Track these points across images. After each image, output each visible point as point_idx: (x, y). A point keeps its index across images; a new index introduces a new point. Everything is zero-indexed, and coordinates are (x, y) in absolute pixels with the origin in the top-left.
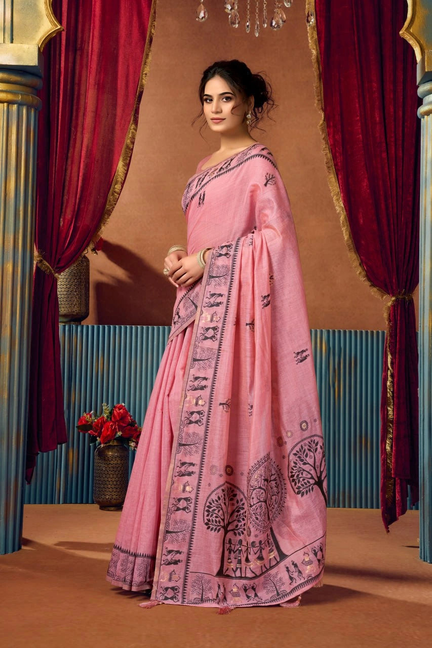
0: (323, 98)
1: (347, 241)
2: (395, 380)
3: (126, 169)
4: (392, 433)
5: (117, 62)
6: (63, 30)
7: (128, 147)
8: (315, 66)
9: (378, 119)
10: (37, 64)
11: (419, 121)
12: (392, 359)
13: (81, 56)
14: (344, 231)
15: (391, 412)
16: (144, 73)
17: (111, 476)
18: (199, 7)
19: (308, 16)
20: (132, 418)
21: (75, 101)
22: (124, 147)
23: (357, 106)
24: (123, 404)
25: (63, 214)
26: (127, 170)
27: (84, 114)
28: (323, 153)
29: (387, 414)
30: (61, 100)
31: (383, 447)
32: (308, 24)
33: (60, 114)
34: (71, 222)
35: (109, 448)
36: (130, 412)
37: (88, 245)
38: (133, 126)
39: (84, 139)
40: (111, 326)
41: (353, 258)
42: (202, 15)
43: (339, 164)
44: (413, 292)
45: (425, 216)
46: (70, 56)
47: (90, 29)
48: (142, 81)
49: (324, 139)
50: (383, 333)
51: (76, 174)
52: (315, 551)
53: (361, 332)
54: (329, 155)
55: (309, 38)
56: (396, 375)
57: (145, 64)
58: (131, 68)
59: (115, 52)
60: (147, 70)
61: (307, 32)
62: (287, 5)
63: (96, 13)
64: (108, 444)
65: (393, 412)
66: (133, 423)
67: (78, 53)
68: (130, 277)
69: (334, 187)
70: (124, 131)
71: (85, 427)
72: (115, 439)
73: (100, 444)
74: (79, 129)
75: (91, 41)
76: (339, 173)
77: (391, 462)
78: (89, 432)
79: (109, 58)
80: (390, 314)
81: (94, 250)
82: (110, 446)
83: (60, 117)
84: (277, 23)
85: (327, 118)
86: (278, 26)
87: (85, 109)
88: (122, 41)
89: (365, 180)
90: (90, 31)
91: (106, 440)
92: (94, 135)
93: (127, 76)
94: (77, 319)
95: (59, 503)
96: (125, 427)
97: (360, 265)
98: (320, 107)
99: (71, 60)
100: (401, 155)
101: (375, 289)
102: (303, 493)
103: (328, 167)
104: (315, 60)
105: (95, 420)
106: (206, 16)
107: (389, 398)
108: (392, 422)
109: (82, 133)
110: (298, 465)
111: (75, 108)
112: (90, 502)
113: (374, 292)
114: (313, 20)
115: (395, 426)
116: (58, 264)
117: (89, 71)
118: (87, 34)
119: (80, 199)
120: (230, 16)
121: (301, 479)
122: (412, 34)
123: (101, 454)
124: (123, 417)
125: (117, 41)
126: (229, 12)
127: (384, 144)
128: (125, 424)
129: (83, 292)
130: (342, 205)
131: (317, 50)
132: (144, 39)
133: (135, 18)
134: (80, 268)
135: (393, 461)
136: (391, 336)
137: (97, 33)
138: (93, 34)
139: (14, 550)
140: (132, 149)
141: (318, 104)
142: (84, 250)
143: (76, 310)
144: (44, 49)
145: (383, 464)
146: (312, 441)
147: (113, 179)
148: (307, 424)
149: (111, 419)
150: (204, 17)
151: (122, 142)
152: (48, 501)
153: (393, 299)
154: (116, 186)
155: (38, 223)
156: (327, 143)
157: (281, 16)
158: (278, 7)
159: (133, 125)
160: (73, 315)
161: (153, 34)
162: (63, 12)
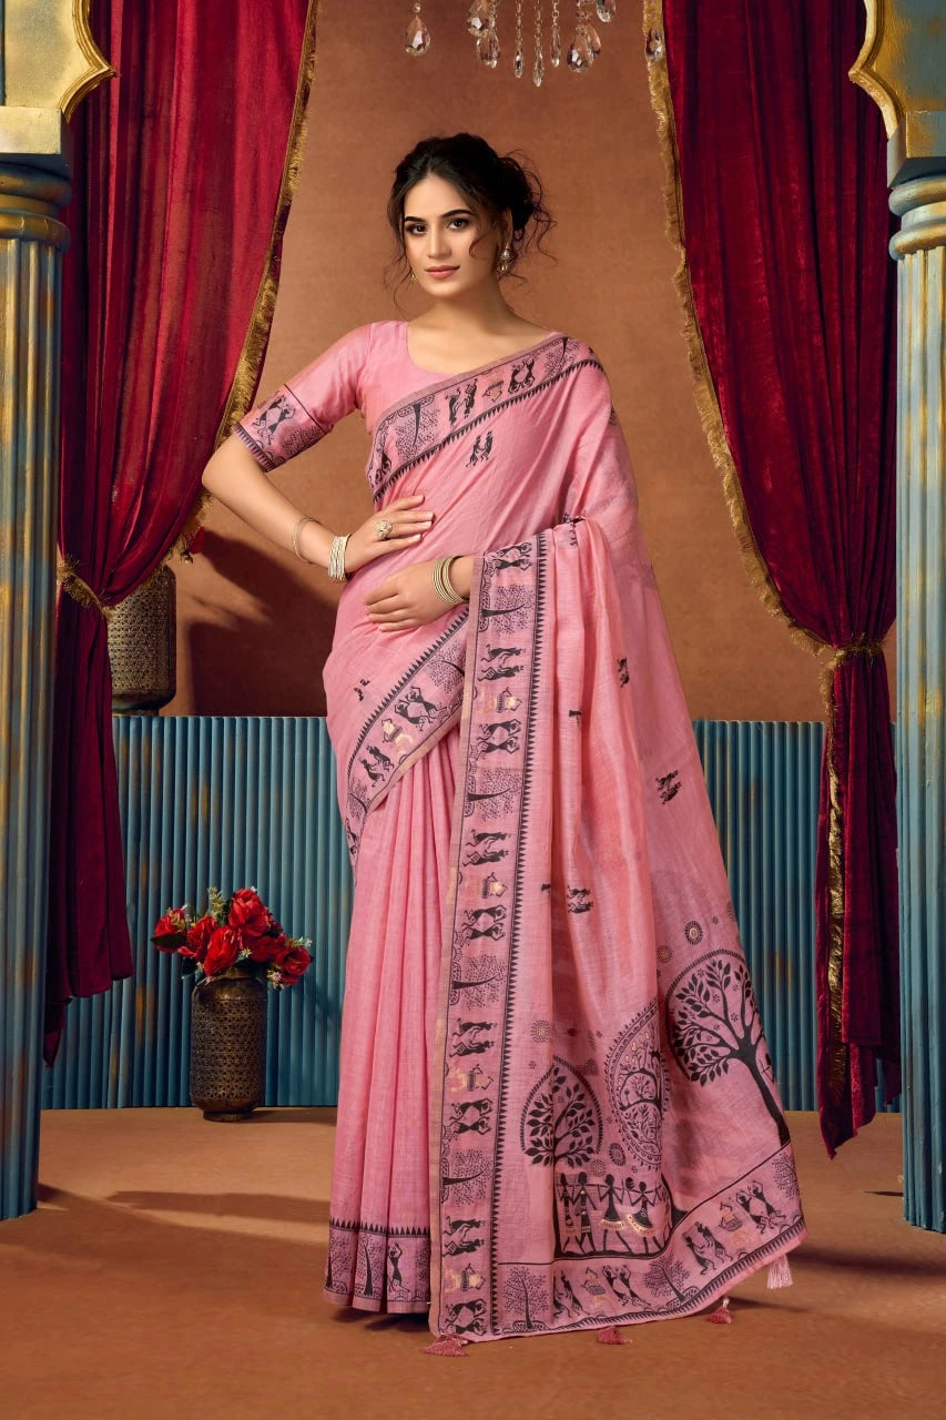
0: (682, 218)
1: (739, 528)
2: (847, 830)
3: (255, 376)
4: (842, 946)
5: (232, 141)
6: (115, 75)
7: (258, 328)
8: (666, 147)
9: (802, 262)
10: (59, 152)
11: (893, 265)
12: (838, 785)
13: (155, 130)
14: (732, 508)
15: (837, 901)
16: (293, 166)
17: (229, 1045)
18: (412, 24)
19: (650, 40)
20: (272, 918)
21: (142, 230)
22: (251, 328)
23: (757, 233)
24: (253, 889)
25: (118, 476)
26: (258, 380)
27: (162, 259)
28: (685, 337)
29: (830, 905)
30: (111, 227)
31: (822, 976)
32: (649, 59)
33: (109, 258)
34: (137, 495)
35: (223, 984)
36: (267, 905)
37: (173, 543)
38: (269, 283)
39: (163, 313)
40: (225, 718)
41: (750, 567)
42: (418, 40)
43: (720, 361)
44: (882, 638)
45: (909, 474)
46: (130, 132)
47: (173, 72)
48: (287, 185)
49: (685, 306)
50: (819, 727)
51: (146, 389)
52: (743, 1198)
53: (771, 726)
54: (698, 343)
55: (652, 87)
56: (848, 819)
57: (294, 145)
58: (264, 156)
59: (228, 121)
60: (298, 159)
61: (647, 73)
62: (605, 17)
63: (185, 35)
64: (220, 978)
65: (843, 901)
66: (274, 931)
67: (148, 124)
68: (264, 611)
69: (709, 413)
70: (250, 292)
71: (170, 940)
72: (237, 965)
73: (203, 976)
74: (152, 290)
75: (174, 97)
76: (720, 380)
77: (840, 1009)
78: (180, 950)
79: (214, 133)
80: (833, 688)
81: (186, 553)
82: (225, 980)
83: (109, 265)
84: (582, 56)
85: (691, 262)
86: (585, 63)
87: (164, 245)
88: (242, 98)
89: (778, 395)
90: (173, 76)
91: (217, 968)
92: (184, 302)
93: (255, 174)
94: (149, 703)
95: (115, 1106)
96: (258, 938)
97: (767, 580)
98: (677, 237)
99: (131, 138)
100: (854, 338)
101: (801, 634)
102: (704, 1077)
103: (696, 369)
104: (666, 134)
105: (193, 925)
106: (428, 44)
107: (834, 869)
108: (840, 922)
109: (159, 300)
110: (690, 1017)
111: (141, 243)
112: (182, 1102)
113: (798, 639)
114: (660, 49)
115: (847, 932)
116: (109, 584)
117: (171, 162)
118: (166, 82)
119: (156, 444)
120: (478, 43)
121: (697, 1049)
122: (875, 76)
123: (207, 997)
124: (254, 917)
125: (232, 94)
126: (477, 33)
127: (817, 317)
128: (258, 931)
129: (163, 644)
130: (727, 451)
131: (668, 112)
132: (290, 91)
133: (270, 46)
134: (154, 592)
135: (843, 1007)
136: (836, 735)
137: (187, 79)
138: (180, 81)
139: (20, 1212)
140: (268, 334)
141: (671, 230)
142: (165, 554)
143: (147, 683)
144: (73, 115)
145: (822, 1015)
146: (714, 965)
147: (227, 398)
148: (699, 928)
149: (227, 920)
150: (423, 45)
151: (245, 318)
152: (92, 1103)
153: (841, 653)
154: (233, 415)
155: (65, 497)
156: (692, 315)
157: (589, 38)
158: (584, 22)
159: (269, 281)
160: (140, 694)
161: (311, 81)
162: (113, 33)
